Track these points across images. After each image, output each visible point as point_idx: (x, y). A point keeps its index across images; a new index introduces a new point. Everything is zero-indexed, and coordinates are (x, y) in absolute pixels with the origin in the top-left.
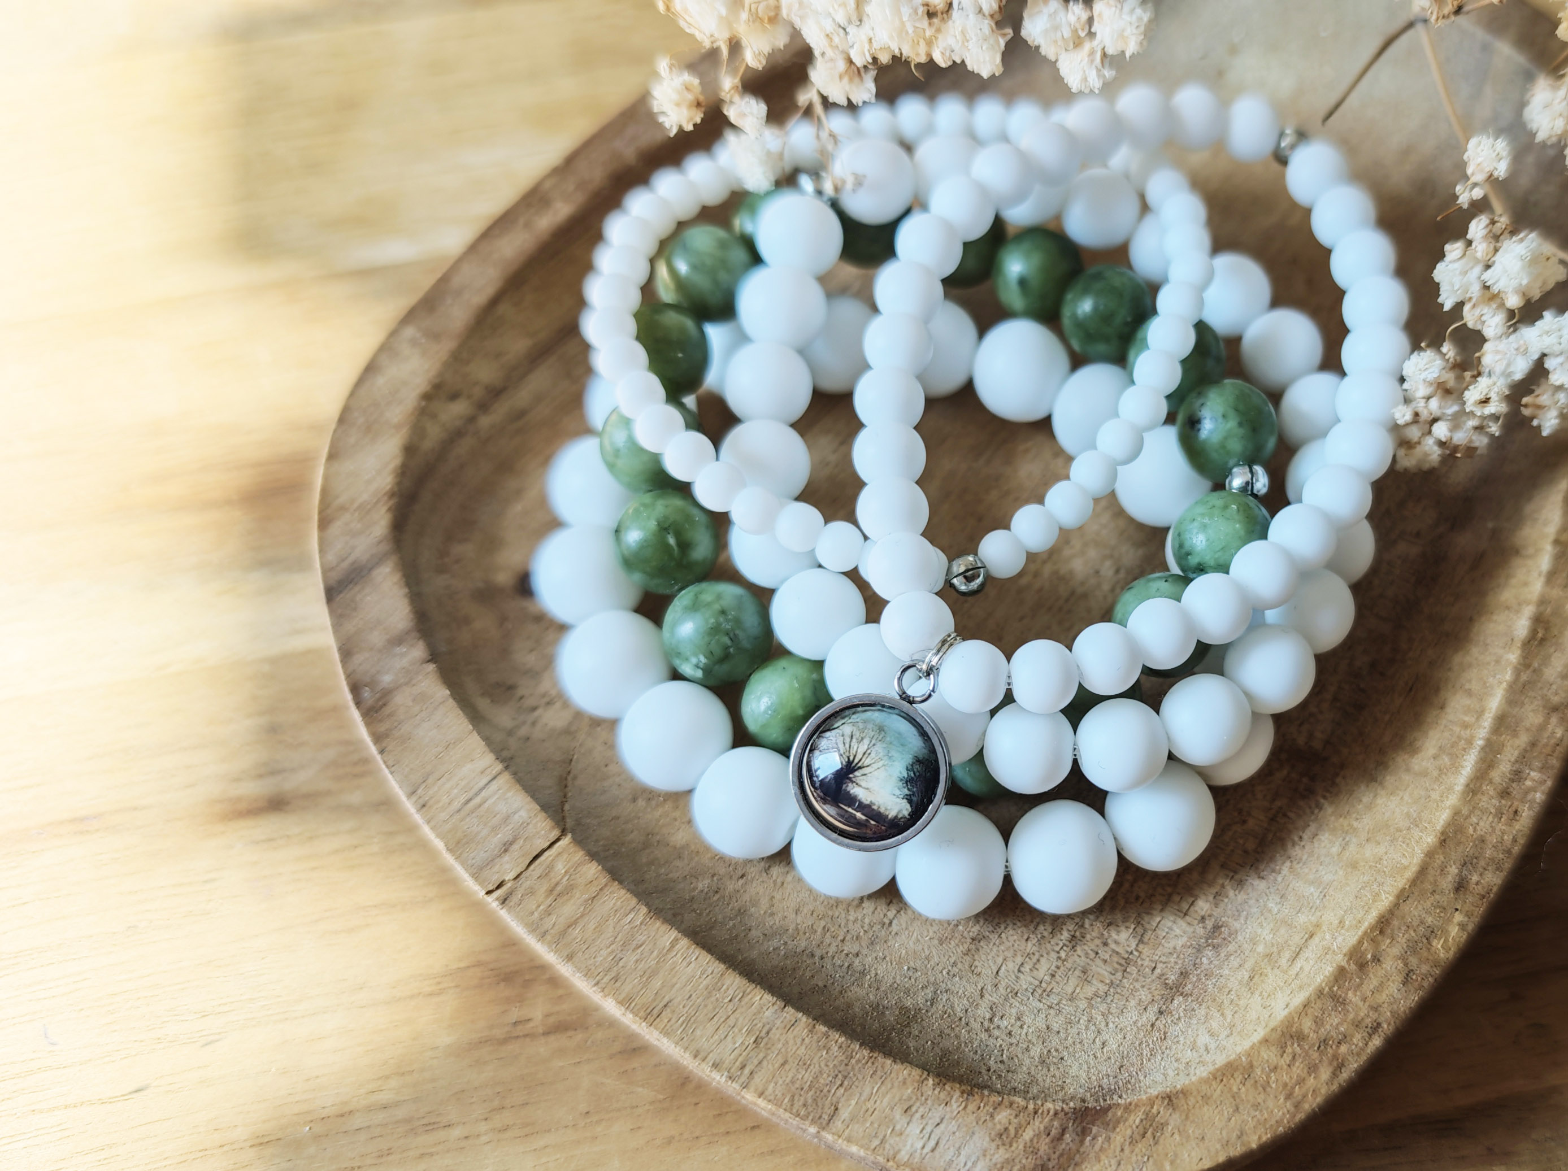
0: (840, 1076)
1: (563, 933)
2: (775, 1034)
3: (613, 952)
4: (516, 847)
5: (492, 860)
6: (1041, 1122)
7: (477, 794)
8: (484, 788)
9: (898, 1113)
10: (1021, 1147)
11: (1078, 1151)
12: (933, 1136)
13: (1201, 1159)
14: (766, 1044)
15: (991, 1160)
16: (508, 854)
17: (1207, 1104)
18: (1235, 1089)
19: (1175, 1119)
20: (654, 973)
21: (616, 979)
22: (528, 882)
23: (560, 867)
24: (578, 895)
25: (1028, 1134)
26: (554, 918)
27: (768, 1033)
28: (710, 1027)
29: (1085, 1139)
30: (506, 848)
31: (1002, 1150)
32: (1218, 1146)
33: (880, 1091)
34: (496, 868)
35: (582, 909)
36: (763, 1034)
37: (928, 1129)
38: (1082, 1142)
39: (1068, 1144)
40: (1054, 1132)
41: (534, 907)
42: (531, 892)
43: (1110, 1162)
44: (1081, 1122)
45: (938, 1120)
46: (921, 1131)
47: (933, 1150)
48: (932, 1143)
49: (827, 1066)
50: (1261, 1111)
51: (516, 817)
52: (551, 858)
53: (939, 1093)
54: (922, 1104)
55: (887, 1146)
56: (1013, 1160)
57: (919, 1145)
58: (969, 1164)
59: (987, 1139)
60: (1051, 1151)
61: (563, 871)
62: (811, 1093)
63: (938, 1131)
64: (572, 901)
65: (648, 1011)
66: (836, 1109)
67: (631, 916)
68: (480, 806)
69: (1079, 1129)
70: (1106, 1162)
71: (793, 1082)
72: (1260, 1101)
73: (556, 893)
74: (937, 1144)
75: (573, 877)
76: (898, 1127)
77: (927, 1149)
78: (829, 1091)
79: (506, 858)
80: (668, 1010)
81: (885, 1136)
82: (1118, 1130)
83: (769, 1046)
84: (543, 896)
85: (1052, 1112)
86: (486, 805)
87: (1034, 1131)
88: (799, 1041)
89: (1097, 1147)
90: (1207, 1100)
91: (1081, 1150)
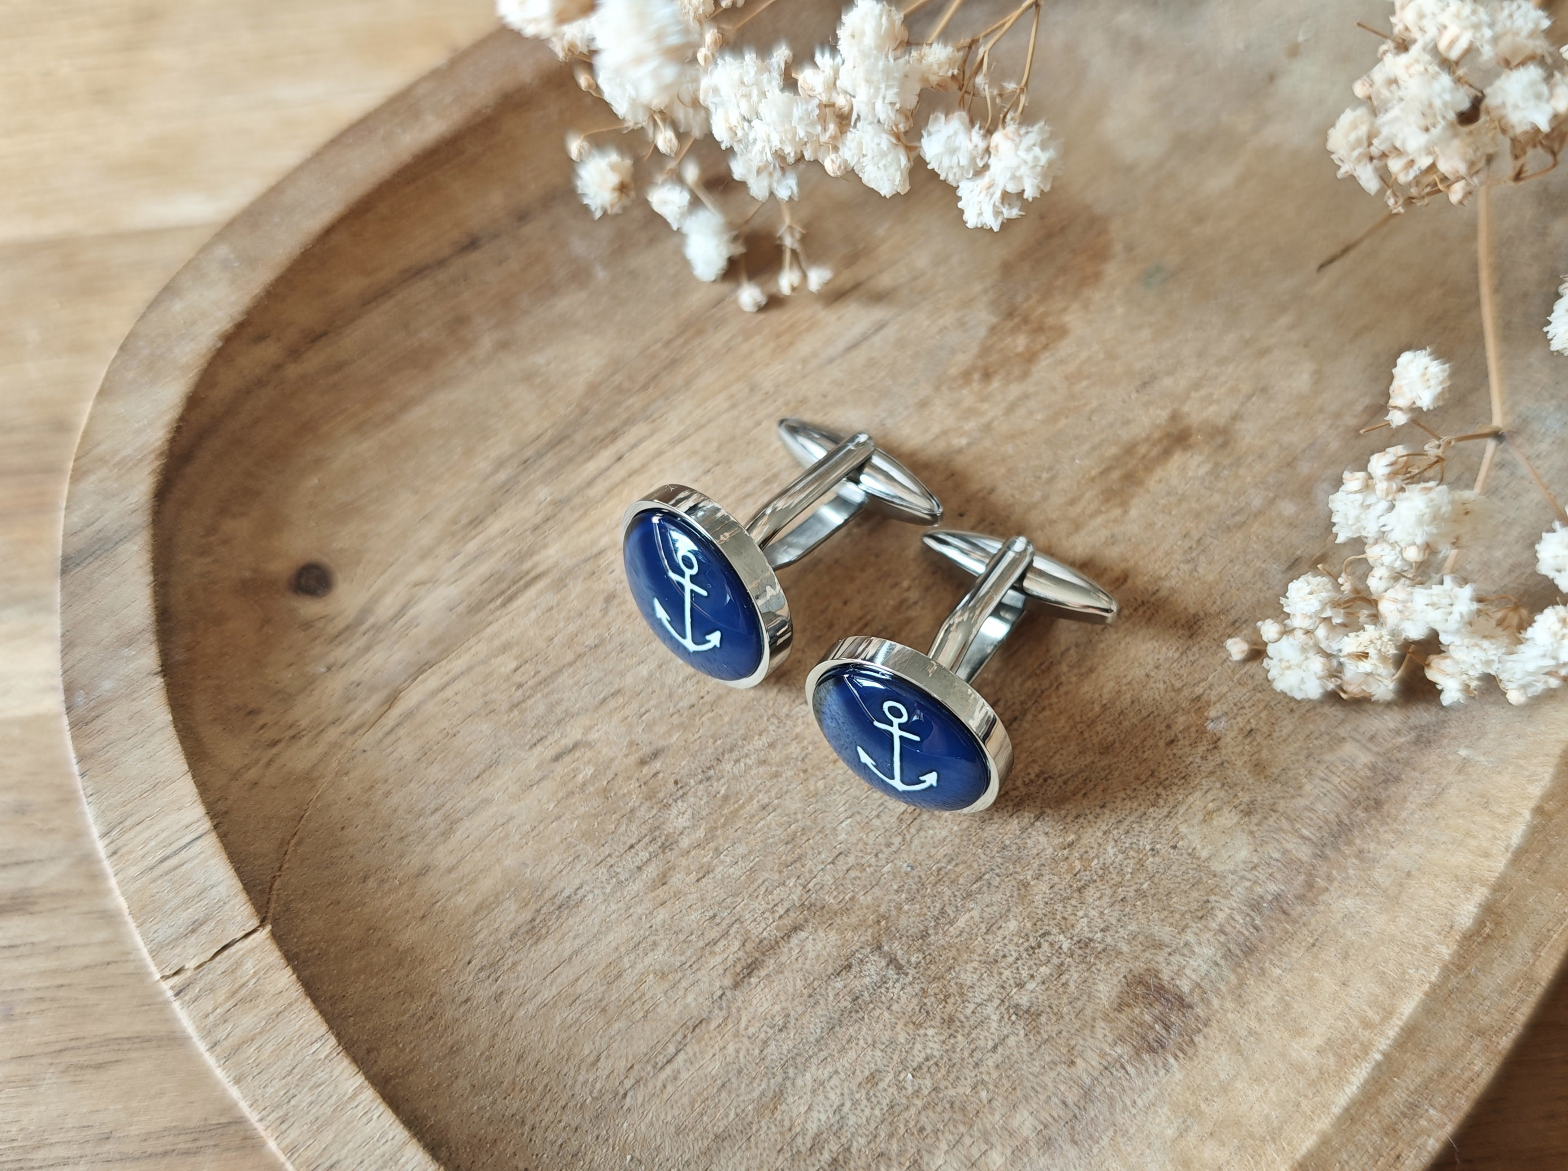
1: (237, 1049)
3: (287, 1085)
4: (206, 928)
5: (177, 939)
7: (175, 853)
8: (185, 846)
16: (195, 936)
20: (327, 1123)
21: (284, 1119)
22: (210, 976)
24: (262, 1006)
26: (229, 1026)
30: (194, 928)
34: (177, 951)
35: (263, 1024)
41: (210, 1008)
42: (212, 989)
51: (214, 891)
52: (240, 954)
61: (252, 972)
64: (255, 1012)
65: (311, 1168)
67: (317, 1045)
68: (175, 868)
73: (238, 996)
75: (261, 981)
79: (193, 939)
84: (223, 997)
86: (183, 869)
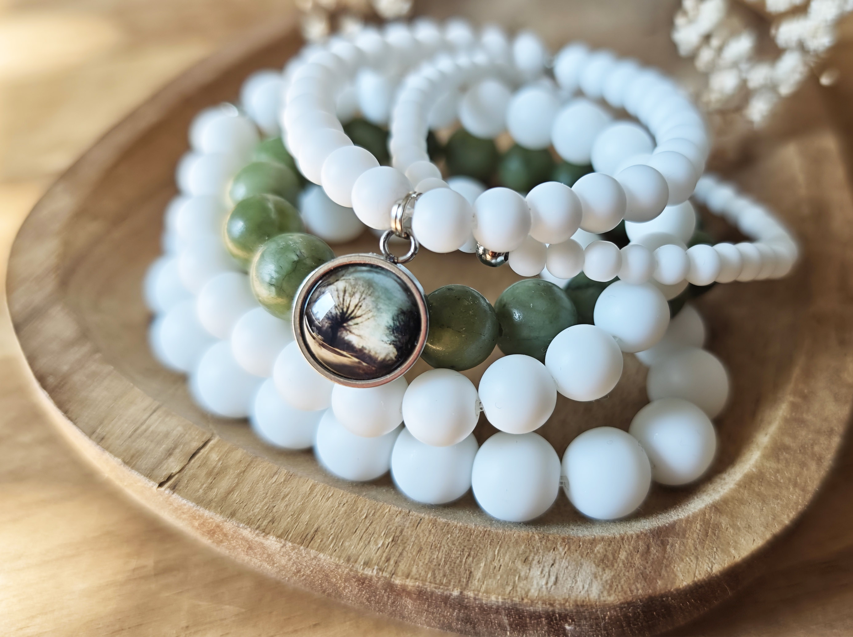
0: (466, 549)
1: (225, 499)
2: (407, 532)
3: (266, 504)
4: (177, 451)
5: (161, 462)
6: (629, 545)
7: (142, 424)
8: (147, 419)
9: (519, 564)
10: (621, 565)
11: (664, 557)
12: (551, 574)
13: (754, 540)
14: (402, 540)
15: (601, 579)
16: (172, 457)
17: (742, 504)
18: (757, 489)
19: (724, 521)
20: (302, 510)
21: (273, 521)
22: (191, 471)
23: (214, 457)
24: (231, 471)
25: (623, 555)
26: (215, 490)
27: (401, 532)
28: (355, 538)
29: (666, 548)
30: (170, 453)
31: (607, 571)
32: (762, 529)
33: (501, 552)
35: (237, 480)
36: (398, 533)
37: (547, 569)
38: (665, 550)
39: (654, 554)
40: (641, 549)
41: (199, 486)
42: (194, 477)
43: (690, 559)
44: (659, 537)
45: (552, 562)
46: (542, 572)
47: (556, 583)
48: (553, 579)
49: (454, 544)
50: (781, 499)
51: (174, 432)
52: (206, 453)
53: (546, 543)
54: (535, 554)
55: (519, 589)
56: (619, 575)
57: (543, 582)
58: (586, 586)
59: (594, 565)
60: (644, 563)
61: (217, 459)
62: (447, 567)
63: (554, 570)
64: (228, 477)
65: (303, 537)
66: (471, 572)
67: (276, 477)
68: (146, 430)
69: (659, 542)
70: (687, 559)
71: (431, 561)
72: (778, 493)
73: (214, 474)
74: (557, 578)
75: (225, 461)
76: (523, 574)
77: (551, 583)
78: (461, 562)
80: (319, 533)
81: (514, 582)
82: (687, 536)
83: (405, 540)
84: (204, 478)
85: (634, 536)
86: (151, 429)
87: (626, 552)
88: (427, 533)
89: (677, 551)
90: (742, 502)
91: (666, 556)
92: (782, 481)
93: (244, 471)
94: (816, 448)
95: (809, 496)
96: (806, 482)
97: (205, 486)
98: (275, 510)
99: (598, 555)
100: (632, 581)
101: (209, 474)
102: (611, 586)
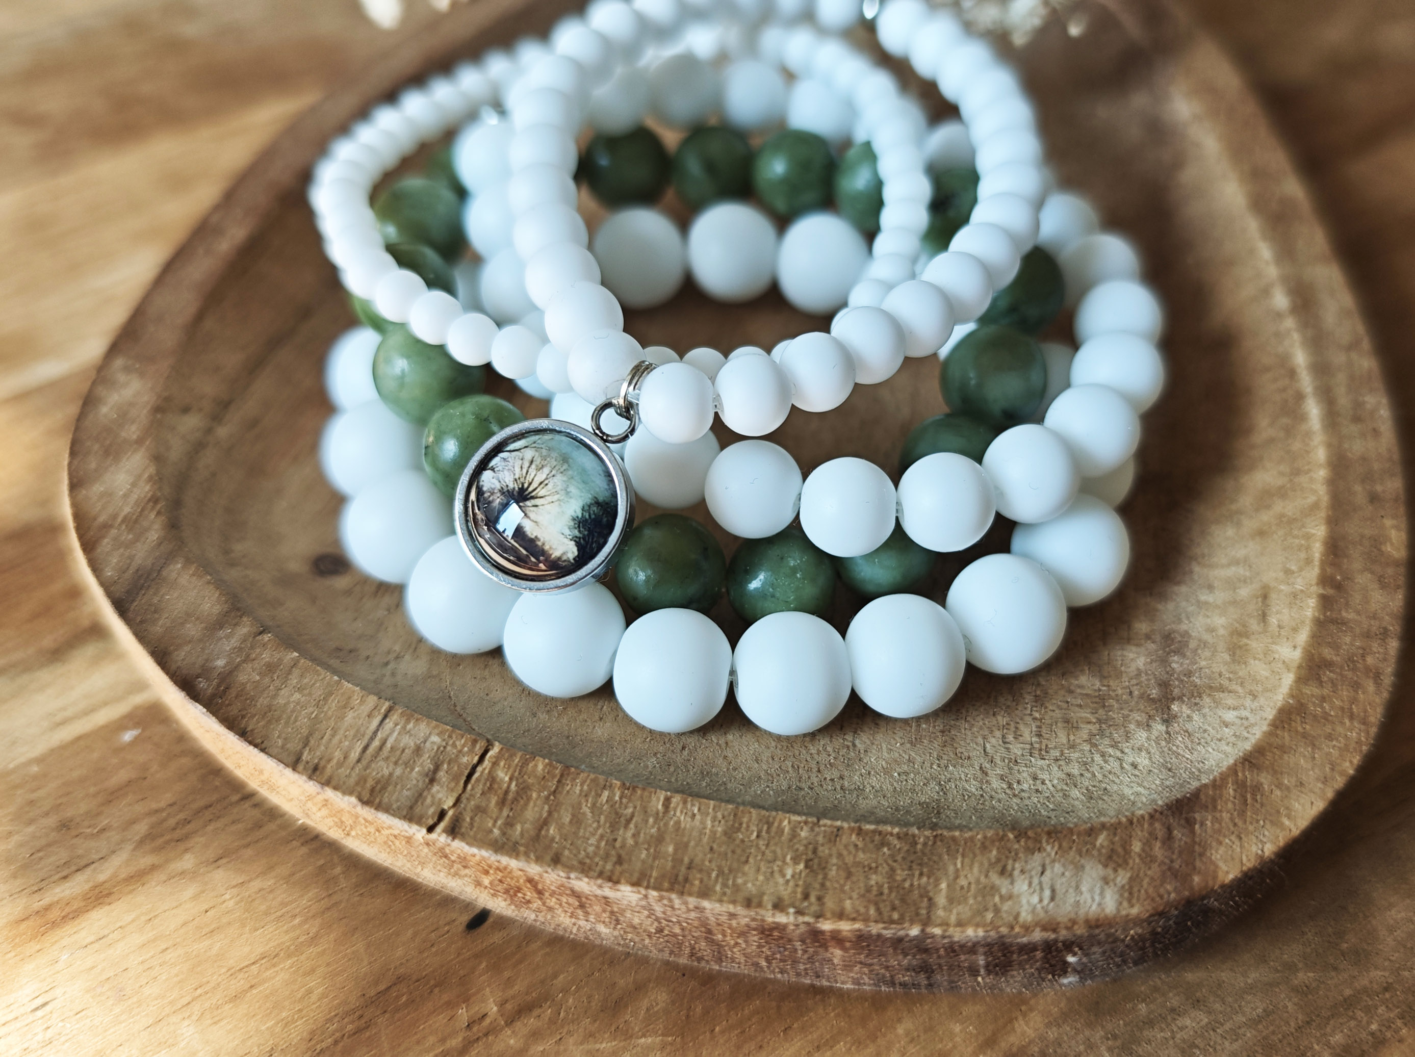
0: (915, 866)
1: (537, 839)
2: (824, 851)
4: (441, 774)
5: (421, 794)
6: (1142, 831)
7: (372, 739)
8: (377, 730)
9: (995, 878)
10: (1137, 860)
11: (1195, 842)
12: (1044, 886)
13: (1312, 803)
14: (819, 864)
15: (1115, 885)
16: (435, 783)
17: (1285, 752)
18: (1300, 729)
19: (1265, 779)
22: (472, 803)
24: (534, 795)
25: (1137, 847)
26: (518, 827)
27: (815, 852)
28: (749, 871)
29: (1194, 828)
30: (430, 777)
31: (1121, 872)
32: (1320, 785)
33: (965, 864)
34: (429, 800)
36: (810, 855)
37: (1036, 881)
38: (1193, 832)
39: (1181, 840)
40: (1160, 834)
43: (1230, 840)
44: (1181, 814)
45: (1040, 869)
46: (1030, 884)
47: (1052, 899)
48: (1047, 893)
49: (895, 861)
50: (1337, 740)
51: (428, 744)
53: (1026, 843)
54: (1015, 860)
55: (1004, 914)
56: (1138, 875)
57: (1035, 899)
58: (1097, 898)
59: (1100, 867)
60: (1169, 853)
61: (507, 779)
62: (893, 895)
63: (1046, 879)
65: (672, 880)
66: (930, 899)
68: (381, 748)
69: (1183, 822)
70: (1227, 841)
71: (868, 890)
72: (1329, 731)
74: (1053, 891)
75: (521, 780)
76: (1004, 891)
77: (1046, 902)
78: (912, 885)
79: (435, 788)
80: (695, 871)
81: (995, 905)
82: (1219, 807)
83: (824, 865)
84: (496, 810)
85: (1147, 817)
86: (388, 745)
87: (1140, 840)
88: (852, 849)
89: (1209, 831)
90: (1283, 749)
91: (1197, 840)
92: (1332, 713)
93: (555, 791)
94: (1370, 660)
95: (1374, 730)
96: (1365, 711)
97: (499, 822)
98: (618, 844)
99: (1104, 851)
100: (1158, 882)
101: (502, 803)
102: (1131, 893)
